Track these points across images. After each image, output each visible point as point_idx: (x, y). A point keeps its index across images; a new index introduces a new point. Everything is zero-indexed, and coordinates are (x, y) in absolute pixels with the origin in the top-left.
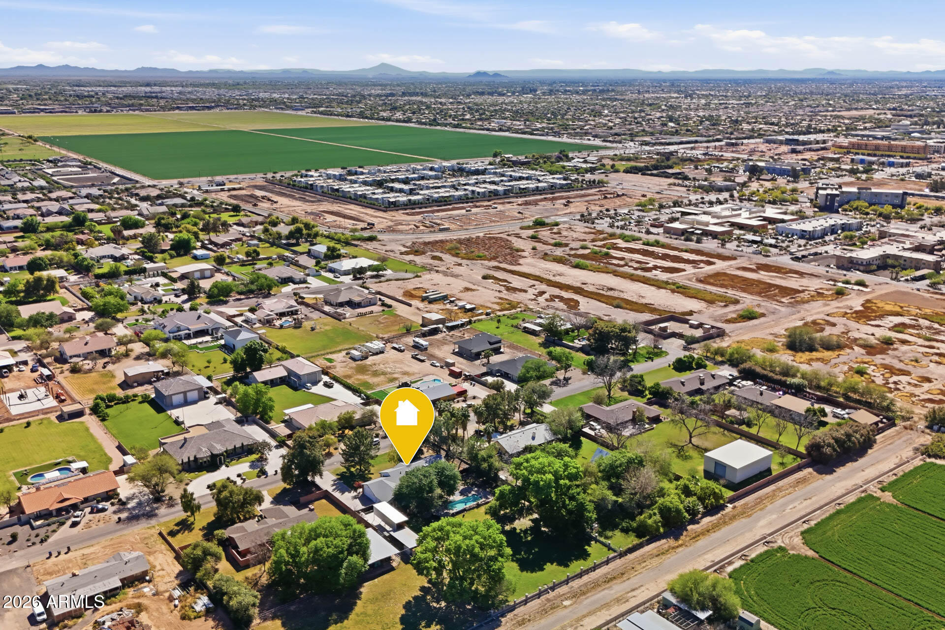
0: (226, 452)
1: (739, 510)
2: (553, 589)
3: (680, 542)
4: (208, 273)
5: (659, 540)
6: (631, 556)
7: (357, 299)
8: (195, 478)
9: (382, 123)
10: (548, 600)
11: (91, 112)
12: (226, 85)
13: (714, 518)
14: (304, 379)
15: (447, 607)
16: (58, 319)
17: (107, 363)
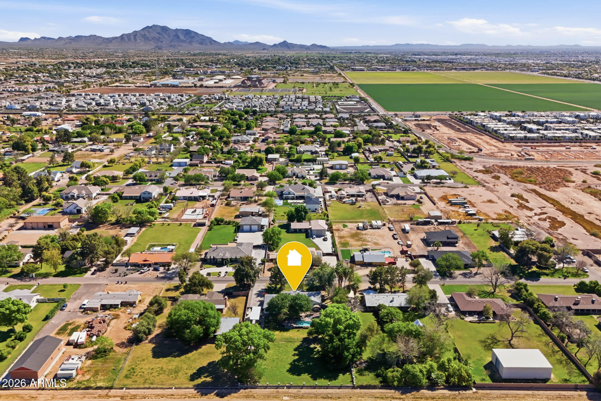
0: (231, 259)
1: (478, 395)
2: (289, 387)
3: (403, 396)
4: (344, 167)
5: (391, 389)
6: (358, 391)
7: (402, 194)
8: (207, 268)
9: (592, 82)
10: (278, 392)
11: (403, 70)
12: (497, 55)
13: (450, 392)
14: (313, 232)
15: (226, 372)
16: (249, 179)
17: (243, 204)
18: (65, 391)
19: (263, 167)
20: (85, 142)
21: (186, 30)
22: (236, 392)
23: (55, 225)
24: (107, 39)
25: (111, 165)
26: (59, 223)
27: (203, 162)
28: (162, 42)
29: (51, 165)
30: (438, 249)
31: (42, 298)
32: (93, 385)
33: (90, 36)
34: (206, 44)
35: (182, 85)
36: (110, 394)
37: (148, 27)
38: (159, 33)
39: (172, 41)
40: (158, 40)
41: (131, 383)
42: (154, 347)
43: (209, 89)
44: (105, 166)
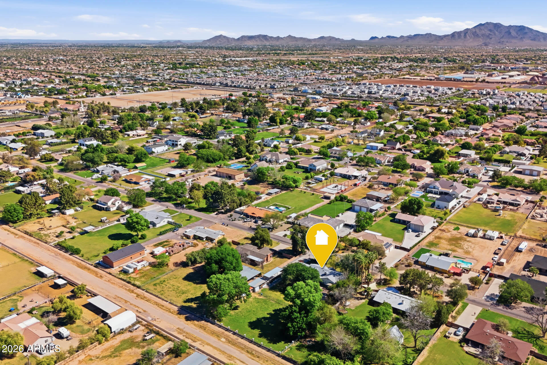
2: (234, 333)
8: (290, 231)
10: (223, 333)
14: (411, 226)
16: (417, 168)
17: (383, 189)
18: (117, 279)
19: (443, 160)
20: (324, 121)
21: (520, 26)
22: (198, 321)
23: (232, 177)
24: (440, 37)
25: (320, 141)
26: (235, 175)
27: (394, 149)
28: (491, 38)
29: (281, 136)
30: (533, 276)
31: (173, 221)
32: (133, 282)
33: (426, 34)
34: (539, 40)
35: (465, 80)
36: (135, 291)
37: (481, 25)
38: (490, 30)
39: (502, 38)
40: (488, 36)
41: (153, 289)
42: (192, 273)
43: (490, 84)
44: (315, 142)
